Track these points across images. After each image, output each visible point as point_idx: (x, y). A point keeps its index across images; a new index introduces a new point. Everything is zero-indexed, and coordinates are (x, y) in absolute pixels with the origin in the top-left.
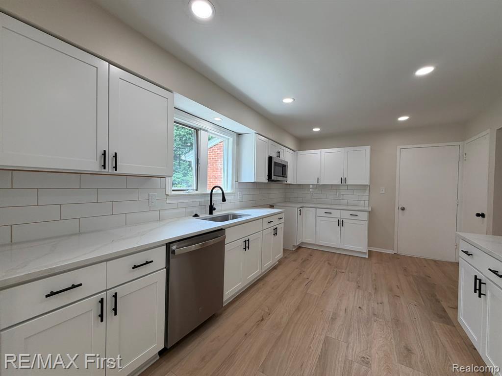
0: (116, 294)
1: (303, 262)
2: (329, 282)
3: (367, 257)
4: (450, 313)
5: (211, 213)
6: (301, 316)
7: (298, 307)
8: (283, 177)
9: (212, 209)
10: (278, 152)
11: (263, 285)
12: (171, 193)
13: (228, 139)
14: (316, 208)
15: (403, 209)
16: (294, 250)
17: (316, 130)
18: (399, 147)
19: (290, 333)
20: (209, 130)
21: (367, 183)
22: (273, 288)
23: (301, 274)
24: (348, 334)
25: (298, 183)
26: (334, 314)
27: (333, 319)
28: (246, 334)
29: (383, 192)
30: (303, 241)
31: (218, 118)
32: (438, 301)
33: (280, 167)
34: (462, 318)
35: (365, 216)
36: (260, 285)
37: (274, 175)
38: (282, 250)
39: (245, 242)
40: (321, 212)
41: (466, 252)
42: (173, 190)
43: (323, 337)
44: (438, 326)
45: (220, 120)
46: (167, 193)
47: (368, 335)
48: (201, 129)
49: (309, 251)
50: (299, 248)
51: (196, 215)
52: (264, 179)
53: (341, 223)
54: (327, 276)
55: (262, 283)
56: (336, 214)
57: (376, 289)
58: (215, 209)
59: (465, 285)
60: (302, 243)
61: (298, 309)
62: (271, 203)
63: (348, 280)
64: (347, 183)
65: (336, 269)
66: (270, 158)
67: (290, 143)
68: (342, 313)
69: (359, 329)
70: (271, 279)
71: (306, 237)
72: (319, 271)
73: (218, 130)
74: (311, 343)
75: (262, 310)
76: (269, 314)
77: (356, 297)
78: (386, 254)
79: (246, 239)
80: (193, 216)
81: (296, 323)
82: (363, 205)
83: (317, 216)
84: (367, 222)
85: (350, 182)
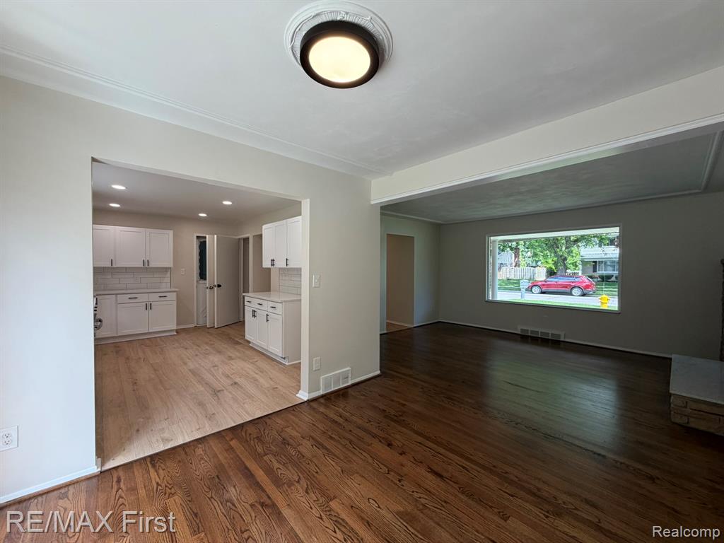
2: (161, 354)
3: (175, 333)
4: (241, 341)
14: (116, 294)
18: (195, 235)
21: (171, 265)
22: (115, 372)
23: (127, 358)
29: (184, 273)
32: (233, 339)
34: (248, 337)
35: (173, 296)
40: (123, 298)
41: (248, 301)
49: (111, 345)
53: (149, 307)
56: (143, 298)
64: (150, 266)
65: (157, 347)
78: (189, 328)
82: (165, 286)
83: (117, 303)
84: (175, 303)
85: (152, 265)
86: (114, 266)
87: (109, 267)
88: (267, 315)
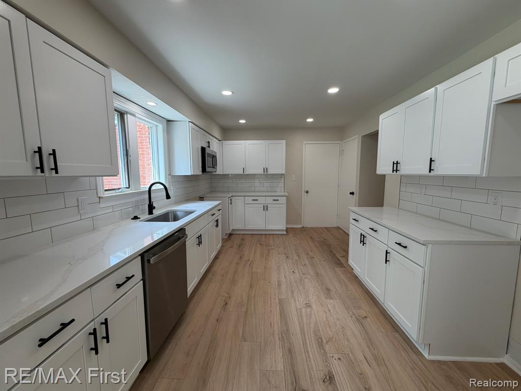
0: (106, 320)
1: (239, 246)
2: (266, 259)
3: (285, 233)
4: (342, 260)
5: (151, 212)
6: (255, 292)
7: (251, 284)
8: (214, 167)
9: (151, 208)
10: (209, 142)
11: (213, 275)
12: (104, 194)
13: (157, 126)
14: (244, 196)
15: (307, 192)
16: (226, 237)
17: (242, 121)
18: (305, 142)
19: (253, 306)
20: (137, 115)
21: (284, 172)
22: (223, 276)
23: (241, 257)
24: (292, 292)
25: (224, 173)
26: (279, 281)
27: (279, 285)
28: (217, 320)
29: (294, 179)
30: (234, 228)
31: (153, 103)
32: (334, 255)
33: (210, 157)
34: (351, 262)
35: (283, 200)
36: (210, 276)
37: (208, 167)
38: (221, 240)
39: (199, 238)
40: (249, 200)
41: (355, 220)
42: (106, 190)
43: (277, 300)
44: (338, 270)
45: (154, 104)
46: (99, 196)
47: (304, 289)
48: (127, 113)
49: (241, 236)
50: (230, 235)
51: (136, 218)
52: (199, 172)
53: (266, 208)
54: (263, 255)
55: (211, 274)
56: (262, 200)
57: (299, 256)
58: (154, 208)
59: (354, 240)
60: (233, 230)
61: (251, 286)
62: (200, 195)
63: (279, 254)
64: (269, 173)
65: (267, 247)
66: (203, 149)
67: (217, 133)
68: (283, 280)
69: (298, 287)
70: (218, 268)
71: (236, 224)
72: (255, 252)
73: (150, 115)
74: (271, 307)
75: (223, 296)
76: (230, 298)
77: (289, 266)
78: (297, 228)
79: (198, 234)
80: (132, 219)
81: (254, 298)
82: (280, 191)
83: (245, 204)
84: (285, 205)
85: (270, 172)
86: (245, 173)
87: (241, 175)
88: (387, 252)
